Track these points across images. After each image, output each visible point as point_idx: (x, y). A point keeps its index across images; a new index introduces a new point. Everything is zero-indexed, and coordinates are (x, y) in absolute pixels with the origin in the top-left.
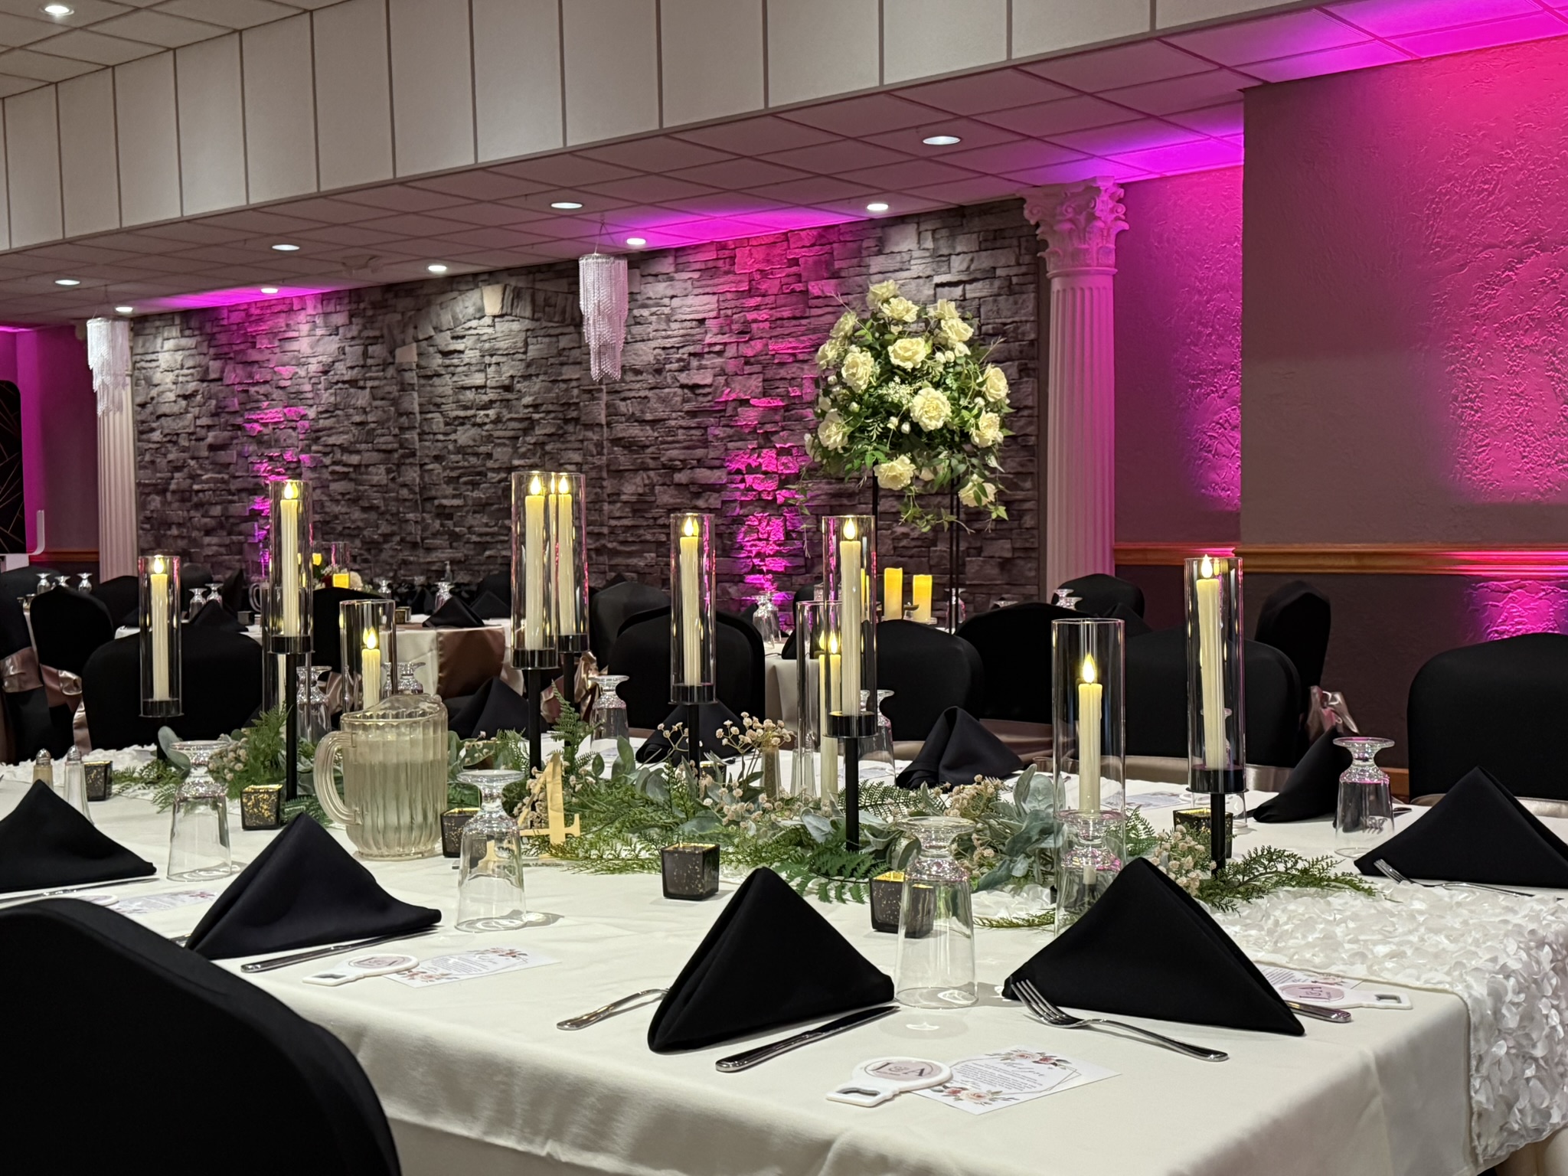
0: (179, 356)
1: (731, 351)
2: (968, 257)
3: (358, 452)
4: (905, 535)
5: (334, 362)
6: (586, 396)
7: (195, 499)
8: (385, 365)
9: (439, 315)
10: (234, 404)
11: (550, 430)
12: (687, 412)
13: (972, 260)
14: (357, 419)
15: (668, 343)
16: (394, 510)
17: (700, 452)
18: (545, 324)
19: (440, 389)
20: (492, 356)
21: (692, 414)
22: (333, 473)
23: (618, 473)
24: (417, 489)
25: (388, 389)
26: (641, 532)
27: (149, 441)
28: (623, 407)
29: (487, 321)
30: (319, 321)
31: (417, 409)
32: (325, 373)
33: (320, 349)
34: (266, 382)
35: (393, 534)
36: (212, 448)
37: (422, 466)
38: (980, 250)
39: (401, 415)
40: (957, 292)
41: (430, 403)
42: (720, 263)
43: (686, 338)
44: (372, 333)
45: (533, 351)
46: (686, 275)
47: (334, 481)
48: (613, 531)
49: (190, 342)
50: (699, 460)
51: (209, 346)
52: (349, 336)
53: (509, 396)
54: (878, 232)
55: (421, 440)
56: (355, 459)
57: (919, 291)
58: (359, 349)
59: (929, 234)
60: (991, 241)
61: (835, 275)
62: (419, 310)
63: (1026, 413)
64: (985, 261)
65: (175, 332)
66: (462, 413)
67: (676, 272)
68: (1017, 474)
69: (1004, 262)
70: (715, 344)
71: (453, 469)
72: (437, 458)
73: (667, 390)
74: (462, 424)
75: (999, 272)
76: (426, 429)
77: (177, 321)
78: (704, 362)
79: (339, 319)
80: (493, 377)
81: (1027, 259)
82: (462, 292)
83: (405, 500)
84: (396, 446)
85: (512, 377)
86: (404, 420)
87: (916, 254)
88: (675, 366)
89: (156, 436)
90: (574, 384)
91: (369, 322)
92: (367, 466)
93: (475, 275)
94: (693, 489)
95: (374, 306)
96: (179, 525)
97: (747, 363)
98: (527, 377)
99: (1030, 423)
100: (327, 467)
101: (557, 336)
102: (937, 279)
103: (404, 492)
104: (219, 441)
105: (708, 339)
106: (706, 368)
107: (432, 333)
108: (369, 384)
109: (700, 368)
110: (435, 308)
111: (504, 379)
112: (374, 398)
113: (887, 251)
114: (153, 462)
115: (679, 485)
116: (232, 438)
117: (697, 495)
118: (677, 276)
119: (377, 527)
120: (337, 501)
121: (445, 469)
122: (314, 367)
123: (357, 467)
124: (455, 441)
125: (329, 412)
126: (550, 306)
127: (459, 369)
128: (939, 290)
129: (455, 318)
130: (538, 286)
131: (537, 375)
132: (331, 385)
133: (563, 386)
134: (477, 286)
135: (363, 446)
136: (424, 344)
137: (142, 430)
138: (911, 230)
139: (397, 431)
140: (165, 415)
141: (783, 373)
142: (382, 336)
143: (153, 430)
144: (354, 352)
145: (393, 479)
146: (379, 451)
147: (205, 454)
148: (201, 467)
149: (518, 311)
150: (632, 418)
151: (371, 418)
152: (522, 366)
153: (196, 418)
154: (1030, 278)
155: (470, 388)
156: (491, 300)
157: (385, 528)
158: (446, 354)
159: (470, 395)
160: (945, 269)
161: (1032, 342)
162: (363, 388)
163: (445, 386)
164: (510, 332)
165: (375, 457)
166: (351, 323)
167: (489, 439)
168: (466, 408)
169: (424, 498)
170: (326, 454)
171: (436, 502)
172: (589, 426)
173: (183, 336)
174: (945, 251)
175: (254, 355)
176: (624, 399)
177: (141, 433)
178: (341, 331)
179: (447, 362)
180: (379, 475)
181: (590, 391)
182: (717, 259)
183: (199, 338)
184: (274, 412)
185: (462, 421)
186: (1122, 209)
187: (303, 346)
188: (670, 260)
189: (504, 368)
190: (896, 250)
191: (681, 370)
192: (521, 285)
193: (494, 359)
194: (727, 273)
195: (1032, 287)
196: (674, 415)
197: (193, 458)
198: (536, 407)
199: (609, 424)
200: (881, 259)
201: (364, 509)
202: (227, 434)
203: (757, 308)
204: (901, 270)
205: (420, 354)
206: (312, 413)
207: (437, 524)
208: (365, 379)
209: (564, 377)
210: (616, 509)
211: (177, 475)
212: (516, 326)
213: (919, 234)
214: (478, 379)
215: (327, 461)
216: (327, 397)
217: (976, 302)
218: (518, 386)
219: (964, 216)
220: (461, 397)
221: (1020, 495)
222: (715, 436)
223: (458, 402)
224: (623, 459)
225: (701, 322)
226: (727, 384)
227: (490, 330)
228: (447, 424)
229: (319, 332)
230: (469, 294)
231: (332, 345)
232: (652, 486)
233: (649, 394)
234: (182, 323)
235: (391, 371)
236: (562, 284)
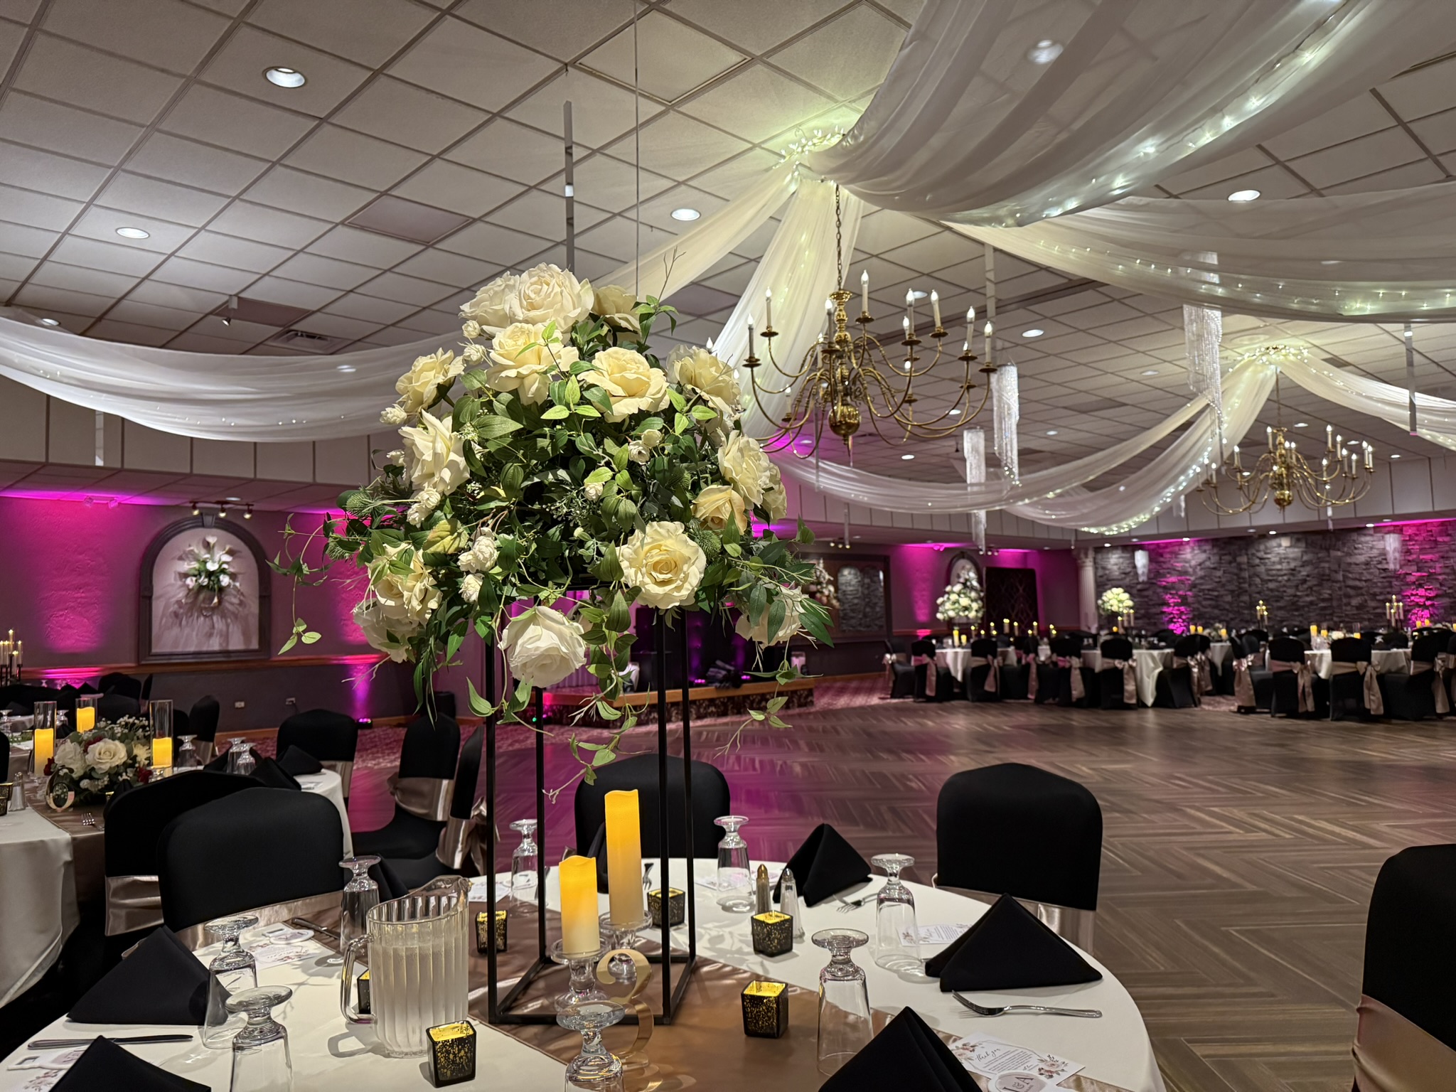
0: (1121, 560)
1: (1404, 558)
3: (1217, 591)
5: (1204, 562)
8: (1230, 563)
9: (1258, 547)
11: (1315, 583)
12: (1382, 577)
14: (1217, 580)
15: (1371, 555)
16: (1238, 610)
17: (1388, 590)
18: (1312, 550)
19: (1259, 570)
20: (1285, 559)
21: (1384, 578)
23: (1349, 597)
25: (1232, 570)
29: (1283, 548)
30: (1196, 548)
31: (1247, 577)
32: (1200, 565)
33: (1197, 557)
34: (1167, 568)
36: (1139, 590)
37: (1251, 595)
39: (1239, 579)
41: (1254, 575)
43: (1380, 554)
44: (1223, 552)
45: (1305, 558)
46: (1379, 535)
48: (1347, 615)
49: (1127, 555)
52: (1212, 553)
53: (1294, 572)
55: (1249, 587)
56: (1216, 593)
58: (1218, 557)
61: (1449, 535)
62: (1247, 545)
66: (1270, 578)
67: (1375, 533)
76: (1252, 583)
77: (1120, 548)
79: (1208, 548)
80: (1286, 566)
82: (1269, 539)
84: (1238, 589)
85: (1295, 566)
86: (1241, 580)
91: (1222, 549)
92: (1223, 596)
97: (1409, 562)
98: (1302, 566)
100: (1200, 596)
101: (1317, 553)
103: (1243, 604)
104: (1141, 588)
107: (1255, 552)
108: (1223, 569)
110: (1256, 544)
111: (1292, 567)
112: (1225, 573)
120: (1206, 608)
121: (1263, 596)
122: (1193, 563)
123: (1217, 596)
124: (1268, 587)
125: (1202, 578)
126: (1314, 544)
127: (1269, 564)
129: (1267, 548)
130: (1311, 537)
131: (1308, 566)
132: (1201, 569)
134: (1277, 538)
135: (1220, 589)
136: (1250, 555)
139: (1237, 584)
141: (1426, 565)
142: (1230, 553)
144: (1215, 559)
145: (1237, 600)
146: (1228, 591)
149: (1298, 545)
150: (1355, 579)
151: (1224, 580)
152: (1300, 563)
155: (1275, 570)
156: (1285, 542)
157: (1231, 615)
158: (1261, 559)
159: (1274, 572)
162: (1220, 570)
163: (1261, 569)
164: (1294, 552)
166: (1213, 549)
167: (1284, 586)
168: (1272, 576)
169: (1252, 605)
170: (1200, 592)
172: (1334, 582)
175: (1162, 559)
178: (1209, 552)
179: (1263, 561)
180: (1229, 598)
184: (1173, 579)
185: (1270, 581)
187: (1188, 556)
189: (1291, 563)
193: (1286, 561)
196: (1375, 578)
198: (1308, 576)
199: (1344, 581)
205: (1248, 559)
206: (1193, 578)
208: (1221, 567)
209: (1321, 566)
210: (1349, 608)
212: (1296, 550)
214: (1279, 567)
216: (1201, 573)
218: (1298, 569)
220: (1270, 573)
222: (1396, 584)
223: (1268, 574)
224: (1352, 592)
226: (1400, 568)
227: (1285, 551)
228: (1263, 581)
229: (1196, 552)
230: (1273, 540)
231: (1203, 556)
232: (1366, 601)
233: (1363, 571)
235: (1234, 565)
236: (1320, 537)
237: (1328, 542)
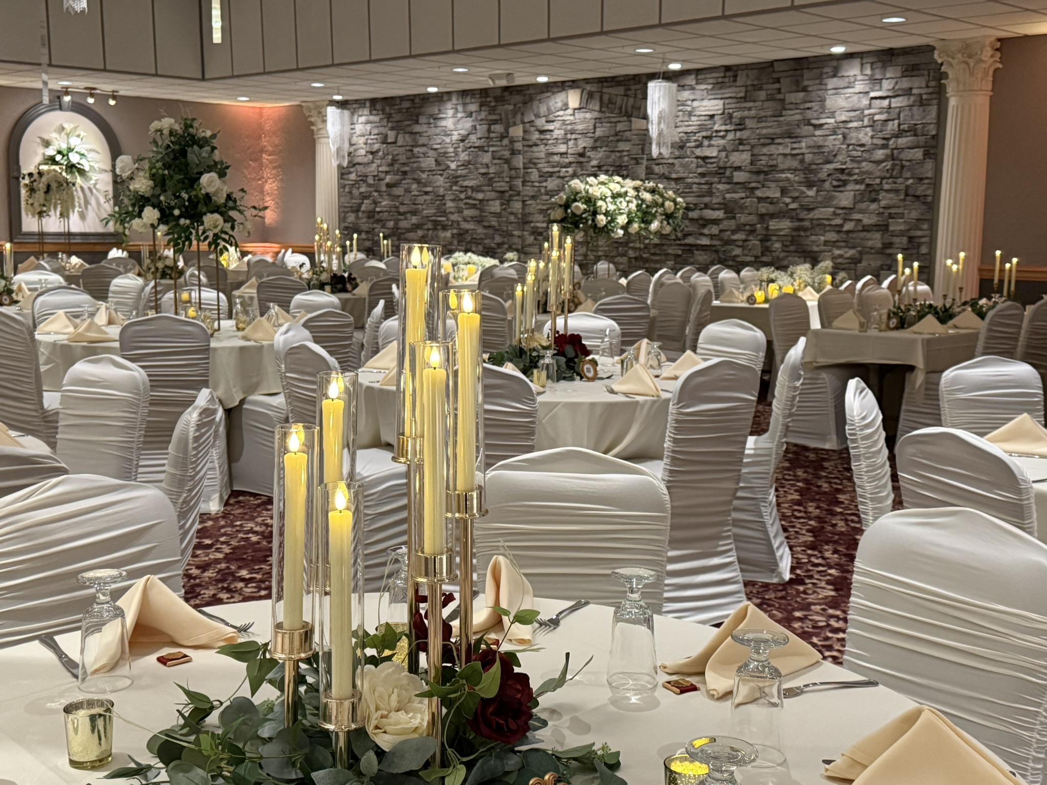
0: (368, 127)
1: (730, 136)
2: (894, 81)
3: (483, 191)
4: (841, 256)
5: (468, 135)
6: (633, 162)
7: (377, 217)
8: (502, 137)
9: (538, 107)
10: (402, 159)
12: (700, 174)
13: (896, 83)
14: (483, 171)
15: (689, 129)
16: (505, 228)
17: (707, 199)
18: (608, 115)
19: (537, 154)
20: (572, 134)
21: (703, 175)
22: (466, 204)
24: (520, 216)
25: (503, 153)
26: (665, 247)
27: (348, 180)
28: (657, 169)
29: (570, 111)
30: (460, 108)
31: (521, 166)
32: (462, 141)
33: (460, 126)
34: (424, 145)
35: (503, 243)
36: (389, 186)
37: (524, 201)
38: (903, 76)
39: (511, 169)
40: (885, 103)
41: (530, 162)
42: (727, 80)
43: (702, 128)
44: (494, 117)
45: (599, 133)
46: (703, 87)
47: (467, 209)
49: (375, 118)
50: (706, 204)
51: (388, 122)
52: (479, 118)
53: (582, 159)
54: (834, 63)
55: (523, 185)
56: (480, 196)
57: (859, 101)
58: (485, 127)
59: (868, 66)
60: (910, 71)
61: (805, 89)
62: (525, 103)
63: (926, 181)
64: (905, 83)
65: (366, 111)
66: (551, 170)
67: (697, 84)
68: (918, 220)
69: (918, 84)
70: (720, 131)
71: (543, 204)
72: (533, 197)
73: (687, 160)
74: (551, 176)
75: (914, 91)
76: (528, 179)
77: (368, 104)
78: (712, 142)
79: (473, 107)
80: (571, 148)
81: (933, 84)
82: (554, 93)
83: (511, 223)
84: (507, 188)
85: (585, 148)
86: (513, 172)
87: (859, 77)
88: (693, 144)
89: (353, 176)
90: (625, 153)
91: (492, 110)
92: (488, 200)
93: (563, 82)
94: (701, 222)
95: (496, 99)
96: (368, 232)
97: (741, 144)
98: (594, 148)
99: (928, 188)
100: (461, 200)
101: (616, 122)
102: (873, 94)
103: (512, 218)
104: (393, 181)
105: (716, 127)
106: (713, 146)
107: (533, 118)
108: (491, 149)
109: (709, 146)
110: (536, 103)
111: (580, 149)
112: (494, 158)
113: (840, 75)
114: (350, 192)
115: (692, 220)
116: (401, 180)
117: (704, 226)
118: (698, 87)
119: (493, 238)
120: (468, 221)
121: (538, 204)
122: (455, 137)
123: (481, 201)
124: (546, 187)
125: (466, 164)
126: (612, 103)
127: (550, 142)
128: (874, 101)
129: (549, 109)
130: (605, 90)
131: (601, 147)
132: (466, 149)
133: (618, 154)
134: (564, 90)
135: (486, 188)
136: (528, 125)
137: (343, 173)
138: (857, 62)
139: (508, 179)
140: (359, 164)
141: (765, 150)
142: (501, 120)
143: (350, 173)
144: (482, 129)
145: (505, 209)
146: (496, 191)
147: (384, 188)
148: (381, 196)
149: (591, 106)
151: (492, 170)
152: (591, 141)
153: (378, 166)
154: (934, 96)
155: (557, 154)
156: (573, 99)
157: (498, 239)
158: (542, 132)
159: (556, 158)
160: (877, 88)
161: (933, 137)
162: (487, 151)
163: (540, 152)
164: (584, 120)
165: (493, 195)
166: (481, 110)
168: (553, 167)
169: (524, 221)
170: (461, 192)
171: (532, 225)
173: (371, 114)
174: (878, 76)
175: (417, 128)
176: (658, 164)
177: (342, 174)
178: (474, 115)
179: (542, 137)
180: (496, 206)
181: (636, 159)
182: (725, 77)
183: (382, 116)
185: (551, 174)
186: (998, 54)
187: (448, 123)
188: (693, 77)
189: (580, 142)
190: (845, 74)
191: (697, 147)
192: (593, 89)
193: (573, 136)
194: (730, 87)
195: (935, 102)
196: (691, 175)
197: (376, 191)
198: (599, 167)
200: (835, 80)
201: (485, 227)
202: (398, 177)
203: (750, 109)
204: (848, 87)
205: (525, 131)
206: (453, 166)
207: (532, 238)
208: (488, 146)
209: (619, 149)
211: (365, 201)
212: (588, 115)
213: (862, 65)
214: (562, 148)
215: (463, 196)
216: (464, 156)
217: (897, 110)
218: (589, 154)
219: (893, 55)
220: (551, 160)
221: (919, 233)
222: (718, 189)
223: (549, 162)
225: (712, 116)
226: (727, 157)
227: (572, 118)
228: (540, 176)
229: (460, 115)
230: (559, 94)
231: (468, 124)
233: (676, 161)
234: (371, 106)
235: (506, 142)
236: (621, 90)
237: (631, 100)
